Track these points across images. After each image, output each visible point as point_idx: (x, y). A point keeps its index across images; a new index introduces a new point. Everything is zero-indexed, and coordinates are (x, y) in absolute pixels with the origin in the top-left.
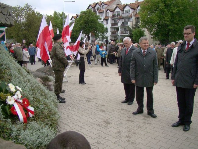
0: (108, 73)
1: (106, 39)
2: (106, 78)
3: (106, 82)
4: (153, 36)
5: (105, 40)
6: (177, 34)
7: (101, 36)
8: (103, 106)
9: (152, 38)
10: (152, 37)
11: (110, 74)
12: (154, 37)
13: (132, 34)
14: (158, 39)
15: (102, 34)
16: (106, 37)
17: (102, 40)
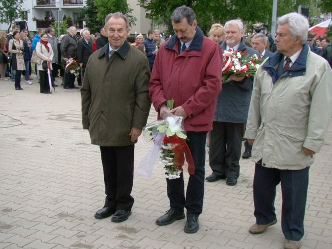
0: (26, 114)
1: (23, 19)
2: (19, 130)
3: (20, 139)
4: (149, 12)
5: (19, 20)
6: (212, 4)
7: (5, 9)
8: (7, 210)
9: (147, 17)
10: (147, 14)
11: (33, 118)
12: (152, 15)
13: (95, 5)
14: (165, 20)
15: (8, 4)
16: (23, 13)
17: (11, 20)
